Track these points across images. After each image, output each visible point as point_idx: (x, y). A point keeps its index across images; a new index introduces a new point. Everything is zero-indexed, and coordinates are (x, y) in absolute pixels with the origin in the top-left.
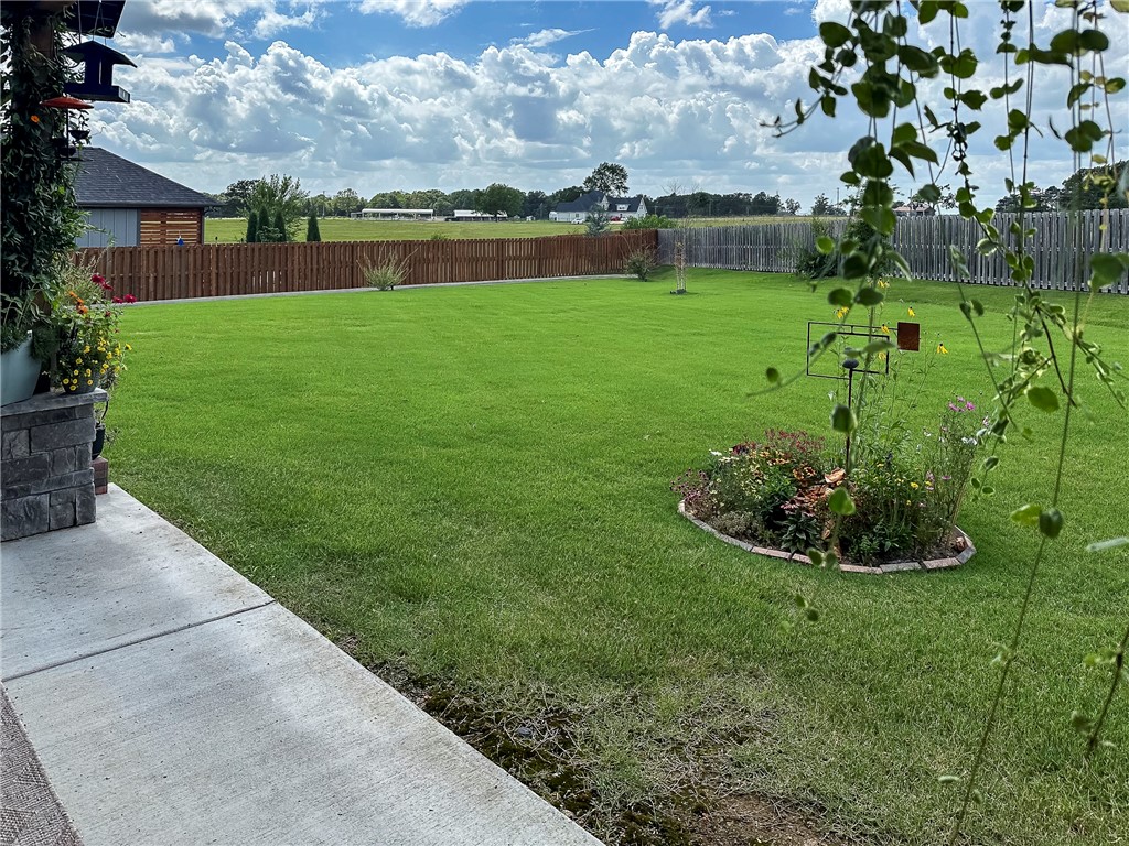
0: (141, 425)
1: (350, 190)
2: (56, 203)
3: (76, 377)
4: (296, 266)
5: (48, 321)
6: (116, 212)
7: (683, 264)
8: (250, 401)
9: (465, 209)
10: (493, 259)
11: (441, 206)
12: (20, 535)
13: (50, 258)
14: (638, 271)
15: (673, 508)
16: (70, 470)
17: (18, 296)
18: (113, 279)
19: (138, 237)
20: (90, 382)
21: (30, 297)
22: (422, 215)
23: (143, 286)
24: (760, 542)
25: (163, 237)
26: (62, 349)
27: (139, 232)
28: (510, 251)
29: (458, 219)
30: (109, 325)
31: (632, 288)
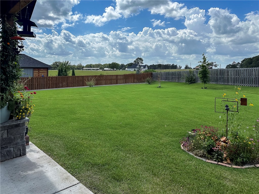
0: (37, 124)
1: (80, 64)
2: (14, 67)
3: (21, 115)
4: (70, 81)
5: (13, 99)
6: (28, 69)
7: (160, 80)
8: (63, 116)
9: (106, 68)
10: (115, 79)
11: (101, 67)
12: (5, 159)
13: (13, 82)
14: (148, 82)
15: (180, 147)
16: (19, 141)
17: (4, 93)
18: (27, 85)
19: (33, 75)
20: (24, 117)
21: (7, 93)
22: (97, 69)
23: (34, 86)
24: (207, 158)
25: (39, 75)
26: (17, 107)
27: (33, 74)
28: (119, 77)
29: (105, 70)
30: (29, 100)
31: (148, 86)
